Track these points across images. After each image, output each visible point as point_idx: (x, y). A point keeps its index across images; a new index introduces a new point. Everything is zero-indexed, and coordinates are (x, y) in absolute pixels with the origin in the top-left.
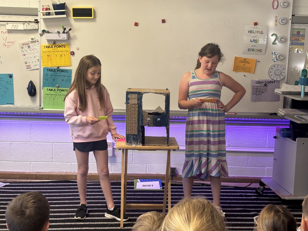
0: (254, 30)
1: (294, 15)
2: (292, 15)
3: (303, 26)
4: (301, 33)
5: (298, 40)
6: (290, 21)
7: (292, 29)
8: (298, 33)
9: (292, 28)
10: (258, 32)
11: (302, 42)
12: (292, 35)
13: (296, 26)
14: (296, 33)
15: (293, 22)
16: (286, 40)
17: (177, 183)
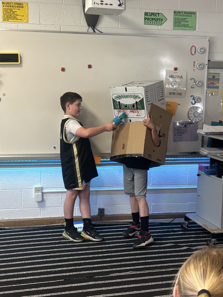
0: (175, 75)
1: (210, 61)
2: (208, 61)
3: (217, 71)
4: (216, 77)
5: (213, 83)
6: (207, 66)
7: (209, 74)
8: (214, 77)
9: (208, 72)
10: (178, 76)
11: (217, 85)
12: (209, 79)
13: (212, 71)
14: (211, 77)
15: (209, 67)
16: (203, 84)
17: (106, 223)
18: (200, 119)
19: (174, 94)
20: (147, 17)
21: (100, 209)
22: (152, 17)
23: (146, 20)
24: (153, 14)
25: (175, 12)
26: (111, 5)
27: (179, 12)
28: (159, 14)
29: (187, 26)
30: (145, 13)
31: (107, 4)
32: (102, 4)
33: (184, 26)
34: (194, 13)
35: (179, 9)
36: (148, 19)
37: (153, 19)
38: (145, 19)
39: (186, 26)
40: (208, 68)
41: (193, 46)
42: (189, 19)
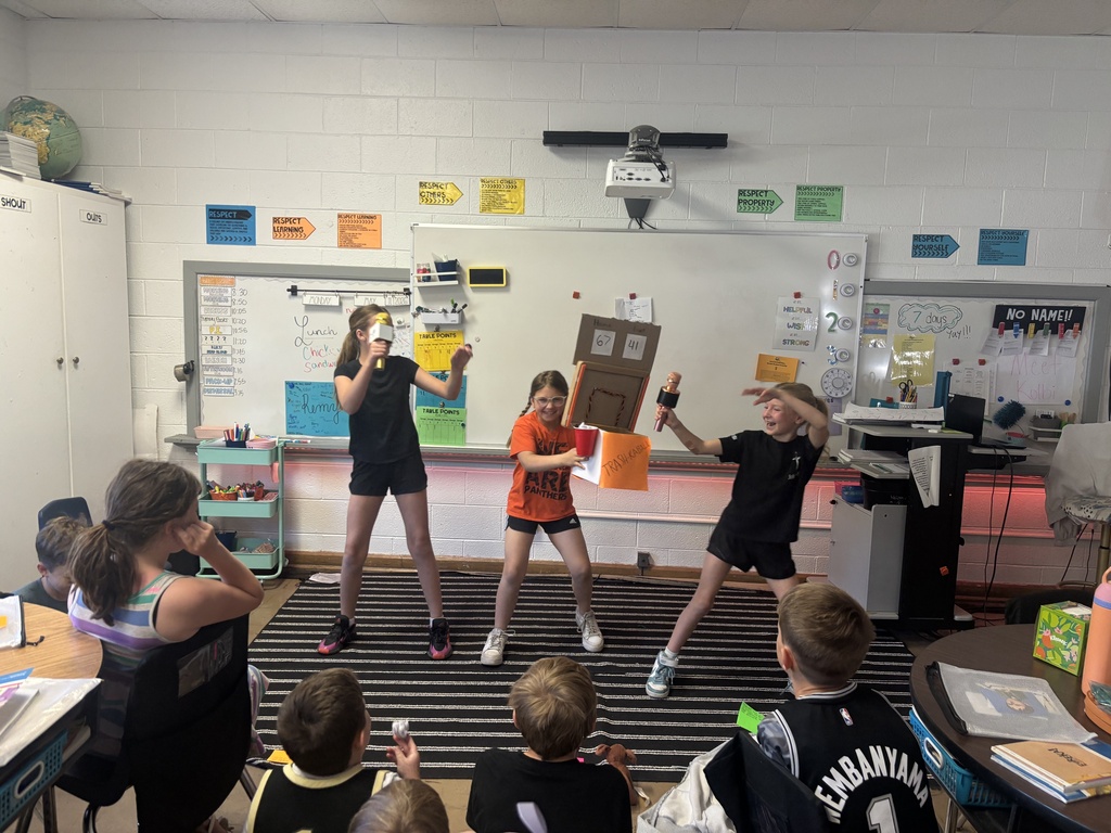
0: (795, 306)
1: (868, 280)
2: (865, 280)
3: (884, 300)
4: (881, 313)
5: (876, 324)
6: (861, 290)
7: (865, 305)
8: (876, 311)
9: (865, 302)
10: (801, 309)
11: (883, 328)
12: (865, 316)
13: (872, 299)
14: (872, 312)
15: (867, 292)
16: (853, 325)
17: (652, 582)
18: (846, 392)
19: (793, 342)
20: (742, 198)
21: (640, 555)
22: (754, 197)
23: (742, 204)
24: (754, 192)
25: (799, 188)
26: (647, 180)
27: (807, 188)
28: (766, 192)
29: (824, 213)
30: (740, 191)
31: (639, 179)
32: (630, 179)
33: (818, 213)
34: (839, 189)
35: (807, 182)
36: (745, 202)
37: (754, 202)
38: (739, 202)
39: (822, 214)
40: (864, 294)
41: (834, 252)
42: (827, 200)
